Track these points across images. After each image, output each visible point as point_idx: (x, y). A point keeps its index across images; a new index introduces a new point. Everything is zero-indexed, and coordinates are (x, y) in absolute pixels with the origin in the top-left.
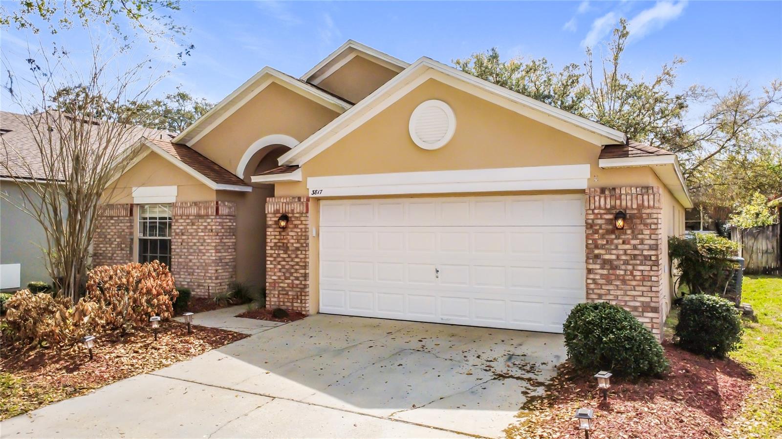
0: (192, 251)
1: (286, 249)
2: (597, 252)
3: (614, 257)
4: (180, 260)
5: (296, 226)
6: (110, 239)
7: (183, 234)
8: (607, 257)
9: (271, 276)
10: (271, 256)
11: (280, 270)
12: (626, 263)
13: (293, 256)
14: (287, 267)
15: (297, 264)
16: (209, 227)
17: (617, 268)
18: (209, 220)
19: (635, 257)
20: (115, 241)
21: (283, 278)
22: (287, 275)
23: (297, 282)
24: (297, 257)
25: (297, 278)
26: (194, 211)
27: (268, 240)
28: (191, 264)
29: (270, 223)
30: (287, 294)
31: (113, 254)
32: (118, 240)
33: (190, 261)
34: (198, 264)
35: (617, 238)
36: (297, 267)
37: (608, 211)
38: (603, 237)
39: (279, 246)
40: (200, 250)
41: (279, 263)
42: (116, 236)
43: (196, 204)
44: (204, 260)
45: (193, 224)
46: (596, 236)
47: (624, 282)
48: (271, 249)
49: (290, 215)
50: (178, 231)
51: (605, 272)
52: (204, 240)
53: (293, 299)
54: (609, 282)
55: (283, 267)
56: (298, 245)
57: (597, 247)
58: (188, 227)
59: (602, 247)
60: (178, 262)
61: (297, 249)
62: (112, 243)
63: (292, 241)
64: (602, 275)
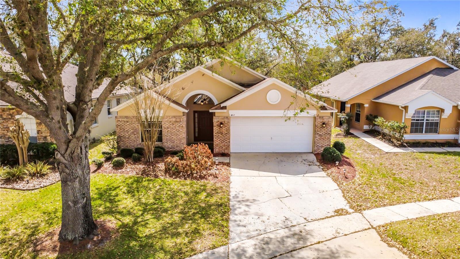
0: (173, 134)
1: (222, 133)
2: (318, 132)
3: (321, 134)
4: (167, 138)
5: (226, 126)
6: (127, 131)
7: (168, 128)
8: (320, 134)
9: (215, 142)
10: (216, 136)
11: (219, 141)
12: (324, 135)
13: (225, 136)
14: (222, 139)
15: (226, 138)
16: (181, 126)
17: (322, 136)
18: (181, 123)
19: (326, 133)
20: (130, 131)
21: (221, 143)
22: (222, 142)
23: (227, 144)
24: (226, 136)
25: (226, 143)
26: (174, 120)
27: (214, 131)
28: (173, 139)
29: (215, 125)
30: (222, 148)
31: (129, 137)
32: (132, 131)
33: (173, 138)
34: (176, 139)
35: (323, 129)
36: (226, 139)
37: (321, 122)
38: (319, 129)
39: (219, 133)
40: (177, 134)
41: (219, 138)
42: (131, 129)
43: (174, 117)
44: (180, 137)
45: (173, 124)
46: (318, 129)
47: (324, 139)
48: (216, 133)
49: (223, 123)
50: (165, 127)
51: (319, 137)
52: (179, 130)
53: (225, 149)
54: (320, 140)
55: (221, 139)
56: (227, 132)
57: (318, 131)
58: (171, 126)
59: (319, 131)
60: (166, 139)
61: (226, 133)
62: (128, 132)
63: (224, 131)
64: (319, 138)
